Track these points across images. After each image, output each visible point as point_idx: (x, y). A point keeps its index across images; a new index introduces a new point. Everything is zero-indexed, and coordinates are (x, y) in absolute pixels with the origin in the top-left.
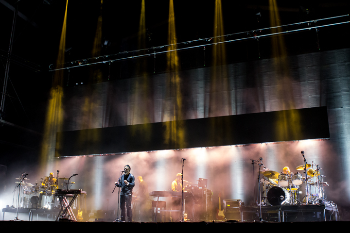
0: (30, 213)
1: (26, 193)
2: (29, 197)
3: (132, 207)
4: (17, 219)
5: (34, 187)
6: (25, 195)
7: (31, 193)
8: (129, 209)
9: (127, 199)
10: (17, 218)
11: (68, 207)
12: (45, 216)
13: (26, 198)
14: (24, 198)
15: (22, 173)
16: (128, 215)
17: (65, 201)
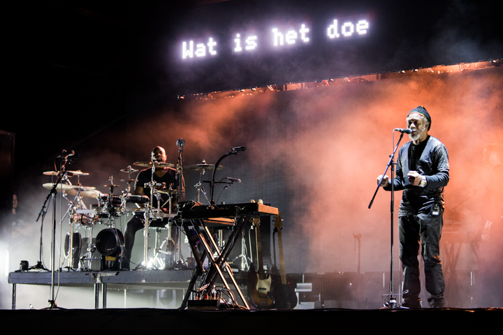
0: (98, 286)
1: (82, 222)
2: (90, 234)
3: (442, 257)
4: (56, 307)
5: (104, 198)
6: (78, 228)
7: (96, 221)
8: (433, 264)
9: (425, 229)
10: (52, 302)
11: (218, 261)
12: (150, 294)
13: (83, 236)
14: (76, 236)
15: (65, 154)
16: (430, 288)
17: (209, 242)
